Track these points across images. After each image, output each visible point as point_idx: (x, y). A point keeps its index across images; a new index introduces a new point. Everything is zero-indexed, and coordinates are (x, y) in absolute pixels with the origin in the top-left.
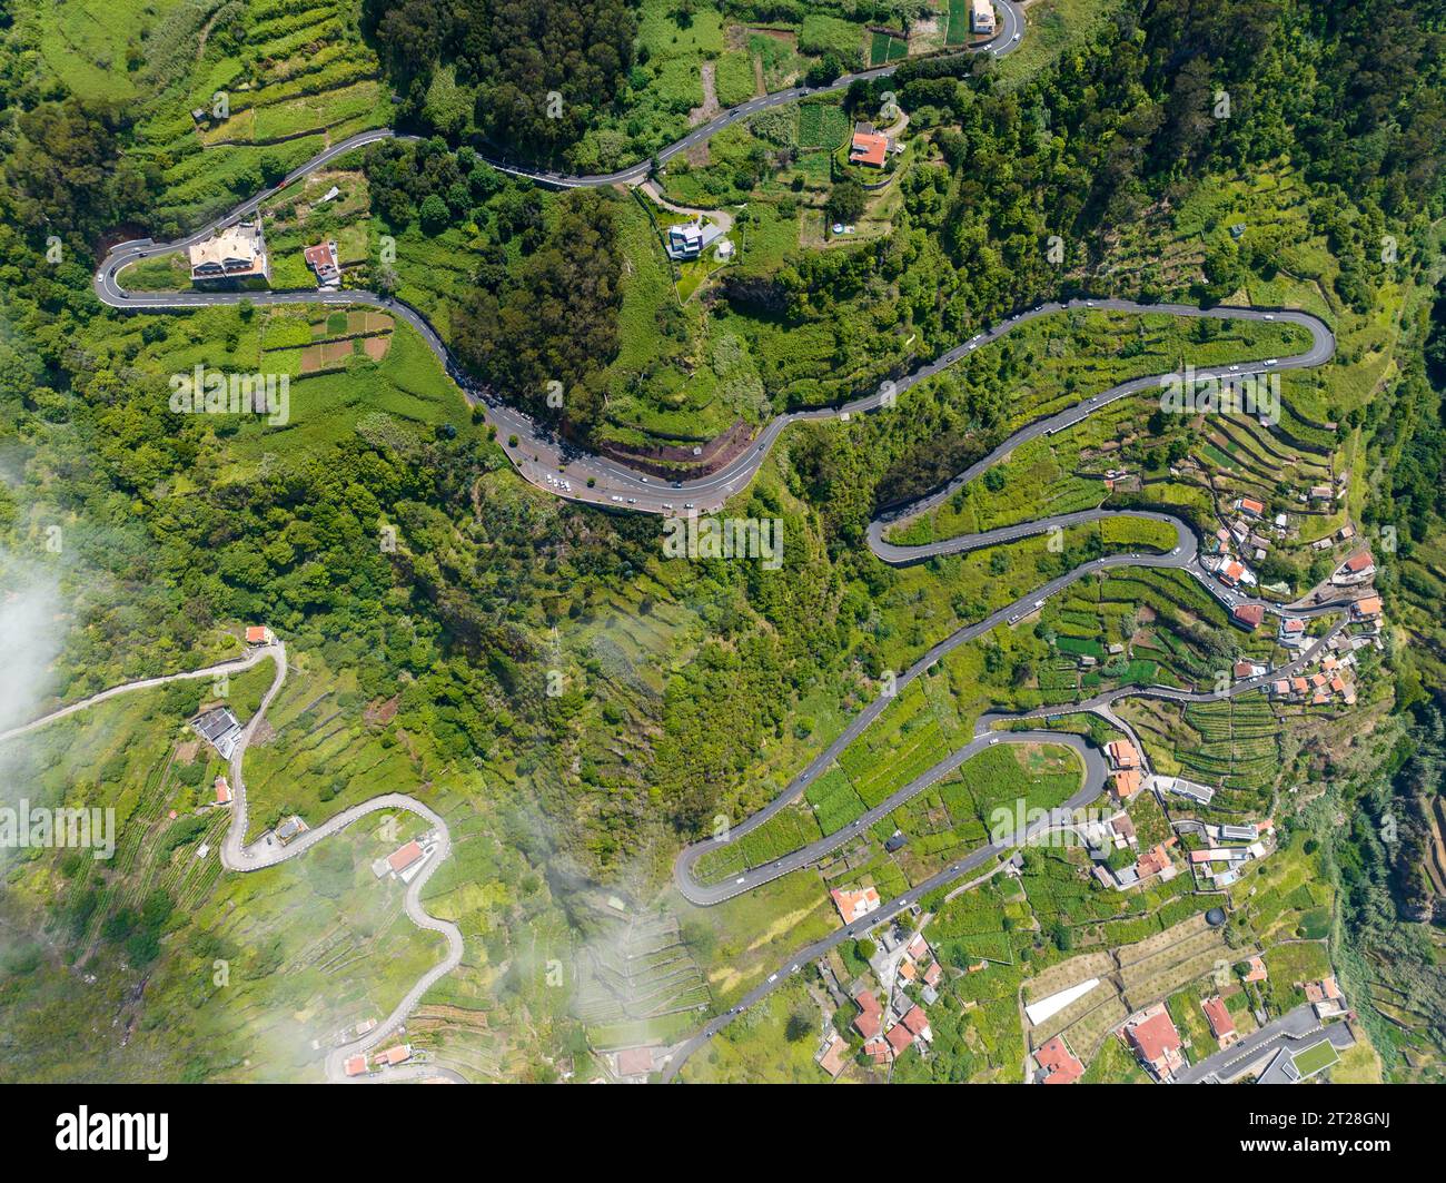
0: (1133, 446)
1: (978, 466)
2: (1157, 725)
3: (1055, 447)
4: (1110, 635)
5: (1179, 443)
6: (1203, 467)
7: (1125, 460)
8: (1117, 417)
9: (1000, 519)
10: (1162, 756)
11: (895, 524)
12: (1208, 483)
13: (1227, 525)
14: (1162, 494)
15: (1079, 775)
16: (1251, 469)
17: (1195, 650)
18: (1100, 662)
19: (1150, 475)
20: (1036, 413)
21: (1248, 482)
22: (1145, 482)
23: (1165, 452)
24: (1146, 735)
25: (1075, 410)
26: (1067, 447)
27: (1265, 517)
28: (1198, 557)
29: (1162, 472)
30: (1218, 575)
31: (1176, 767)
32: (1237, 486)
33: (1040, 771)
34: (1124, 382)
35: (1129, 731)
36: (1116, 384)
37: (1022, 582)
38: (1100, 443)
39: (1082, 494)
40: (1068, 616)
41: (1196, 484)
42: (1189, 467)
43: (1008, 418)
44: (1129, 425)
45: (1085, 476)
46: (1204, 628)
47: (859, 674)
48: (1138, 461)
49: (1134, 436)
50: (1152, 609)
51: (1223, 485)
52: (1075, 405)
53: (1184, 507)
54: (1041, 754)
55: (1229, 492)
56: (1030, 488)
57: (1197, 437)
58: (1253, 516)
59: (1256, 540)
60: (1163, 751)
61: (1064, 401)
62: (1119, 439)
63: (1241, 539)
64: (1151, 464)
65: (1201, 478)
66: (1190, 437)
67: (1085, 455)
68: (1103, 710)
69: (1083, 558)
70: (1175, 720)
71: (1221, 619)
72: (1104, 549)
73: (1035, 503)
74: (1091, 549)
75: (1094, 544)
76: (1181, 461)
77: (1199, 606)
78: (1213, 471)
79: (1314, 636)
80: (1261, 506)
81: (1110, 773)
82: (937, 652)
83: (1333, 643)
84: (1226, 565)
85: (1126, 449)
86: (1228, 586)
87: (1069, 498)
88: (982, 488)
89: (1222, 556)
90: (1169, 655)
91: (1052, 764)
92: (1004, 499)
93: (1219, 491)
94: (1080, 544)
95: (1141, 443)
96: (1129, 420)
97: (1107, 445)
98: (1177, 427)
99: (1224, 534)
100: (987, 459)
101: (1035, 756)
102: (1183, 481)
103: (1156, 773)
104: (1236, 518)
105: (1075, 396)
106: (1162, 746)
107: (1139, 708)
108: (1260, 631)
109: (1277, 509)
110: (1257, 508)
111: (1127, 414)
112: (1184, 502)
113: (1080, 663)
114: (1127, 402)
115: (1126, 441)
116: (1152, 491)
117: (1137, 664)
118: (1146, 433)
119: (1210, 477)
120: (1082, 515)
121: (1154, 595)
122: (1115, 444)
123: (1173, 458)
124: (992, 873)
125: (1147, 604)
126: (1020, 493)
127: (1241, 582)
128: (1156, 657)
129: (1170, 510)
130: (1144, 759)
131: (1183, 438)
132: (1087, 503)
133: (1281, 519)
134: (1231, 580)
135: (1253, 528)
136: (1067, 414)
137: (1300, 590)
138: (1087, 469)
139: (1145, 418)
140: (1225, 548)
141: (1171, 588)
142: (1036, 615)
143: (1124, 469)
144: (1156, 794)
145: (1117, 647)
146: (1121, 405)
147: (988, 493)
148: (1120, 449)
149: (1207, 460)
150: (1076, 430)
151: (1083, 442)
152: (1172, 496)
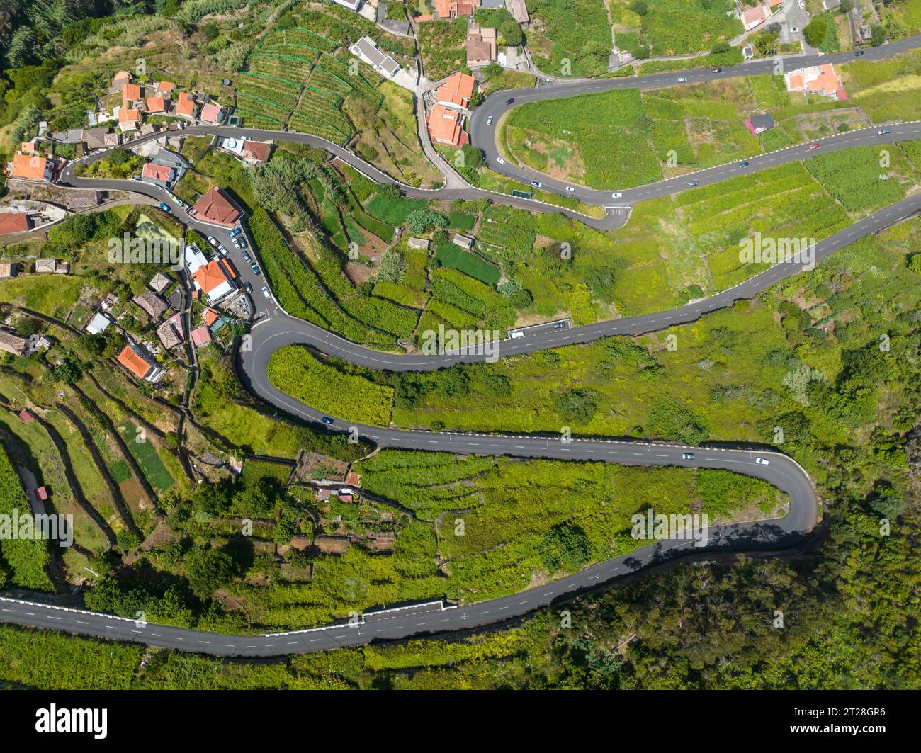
0: (293, 531)
1: (597, 579)
2: (392, 142)
3: (440, 574)
4: (421, 263)
5: (210, 509)
6: (184, 455)
7: (315, 511)
8: (306, 594)
9: (569, 476)
10: (399, 107)
11: (763, 518)
12: (188, 426)
13: (188, 348)
14: (271, 435)
15: (511, 122)
16: (107, 423)
17: (310, 202)
18: (447, 236)
19: (281, 472)
20: (463, 651)
21: (122, 404)
22: (292, 463)
23: (241, 502)
24: (410, 136)
25: (382, 633)
26: (417, 567)
27: (124, 339)
28: (252, 321)
29: (259, 470)
30: (236, 283)
31: (385, 89)
32: (144, 403)
33: (559, 143)
34: (271, 660)
35: (429, 150)
36: (286, 659)
37: (538, 371)
38: (353, 555)
39: (406, 476)
40: (474, 307)
41: (209, 432)
42: (208, 466)
43: (522, 655)
44: (288, 572)
45: (395, 504)
46: (287, 221)
47: (817, 314)
48: (292, 502)
49: (284, 549)
50: (349, 276)
51: (167, 413)
52: (377, 643)
53: (244, 402)
54: (552, 161)
55: (160, 400)
56: (506, 512)
57: (171, 510)
58: (141, 348)
59: (152, 307)
60: (395, 111)
61: (404, 660)
62: (312, 553)
63: (176, 320)
64: (273, 489)
65: (195, 439)
66: (184, 515)
67: (384, 542)
68: (455, 182)
69: (432, 378)
70: (368, 137)
71: (260, 223)
72: (394, 380)
73: (499, 484)
74: (417, 386)
75: (412, 391)
76: (215, 479)
77: (283, 252)
78: (173, 443)
79: (133, 154)
80: (123, 358)
81: (469, 114)
82: (684, 316)
83: (111, 141)
84: (220, 290)
85: (305, 527)
86: (229, 261)
87: (429, 477)
88: (595, 537)
89: (216, 307)
90: (346, 213)
91: (541, 146)
92: (556, 506)
93: (177, 406)
94: (432, 398)
95: (278, 532)
96: (284, 583)
97: (338, 547)
98: (200, 541)
99: (200, 337)
100: (572, 587)
101: (560, 162)
102: (228, 445)
103: (413, 93)
104: (169, 353)
105: (376, 660)
106: (394, 118)
107: (407, 170)
108: (212, 186)
109: (99, 342)
110: (126, 358)
111: (289, 595)
112: (241, 410)
113: (473, 244)
114: (278, 617)
115: (300, 544)
116: (285, 445)
117: (392, 218)
118: (260, 547)
119: (180, 436)
120: (415, 443)
121: (339, 295)
122: (324, 545)
123: (232, 486)
124: (646, 61)
125: (353, 284)
126: (523, 508)
127: (209, 257)
128: (364, 216)
129: (266, 407)
130: (421, 114)
131: (200, 517)
132: (404, 459)
133: (98, 325)
134: (221, 265)
135: (150, 329)
136: (399, 631)
137: (123, 216)
138: (386, 514)
139: (254, 576)
140: (207, 316)
141: (312, 292)
142: (521, 322)
143: (321, 495)
144: (421, 71)
145: (417, 244)
146: (293, 616)
147: (583, 524)
148: (318, 532)
149: (171, 464)
150: (390, 593)
151: (381, 566)
152: (257, 428)
